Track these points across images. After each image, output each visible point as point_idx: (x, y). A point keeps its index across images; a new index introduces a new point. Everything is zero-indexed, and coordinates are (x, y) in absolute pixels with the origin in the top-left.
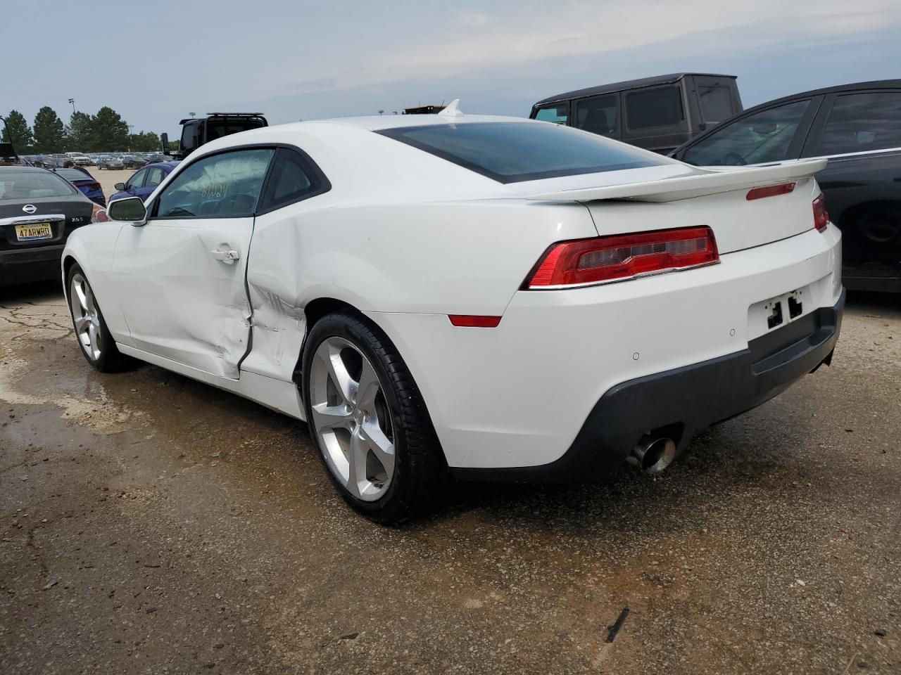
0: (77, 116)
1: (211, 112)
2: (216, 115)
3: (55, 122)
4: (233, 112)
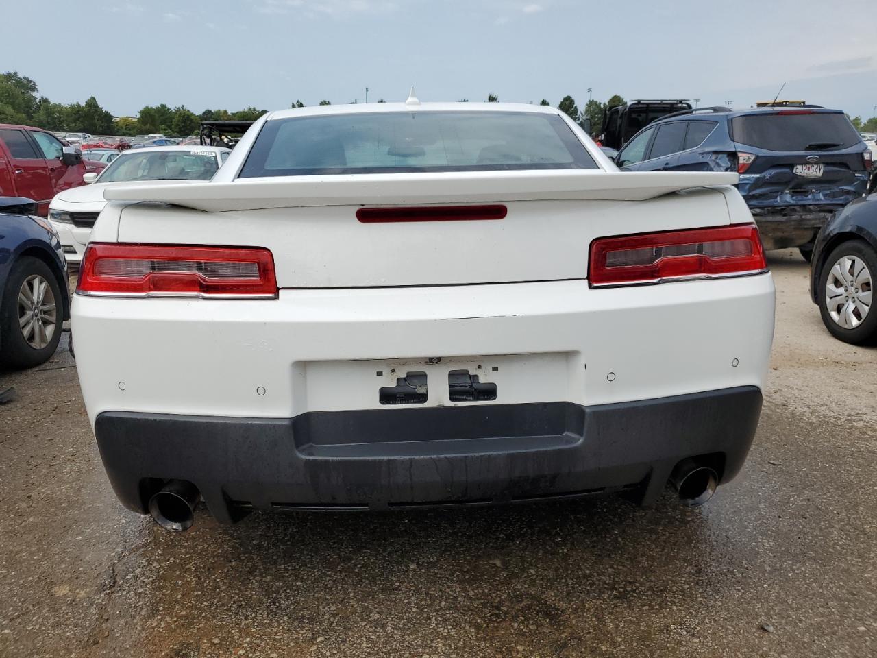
0: (591, 103)
1: (634, 99)
2: (639, 102)
3: (573, 109)
4: (672, 99)
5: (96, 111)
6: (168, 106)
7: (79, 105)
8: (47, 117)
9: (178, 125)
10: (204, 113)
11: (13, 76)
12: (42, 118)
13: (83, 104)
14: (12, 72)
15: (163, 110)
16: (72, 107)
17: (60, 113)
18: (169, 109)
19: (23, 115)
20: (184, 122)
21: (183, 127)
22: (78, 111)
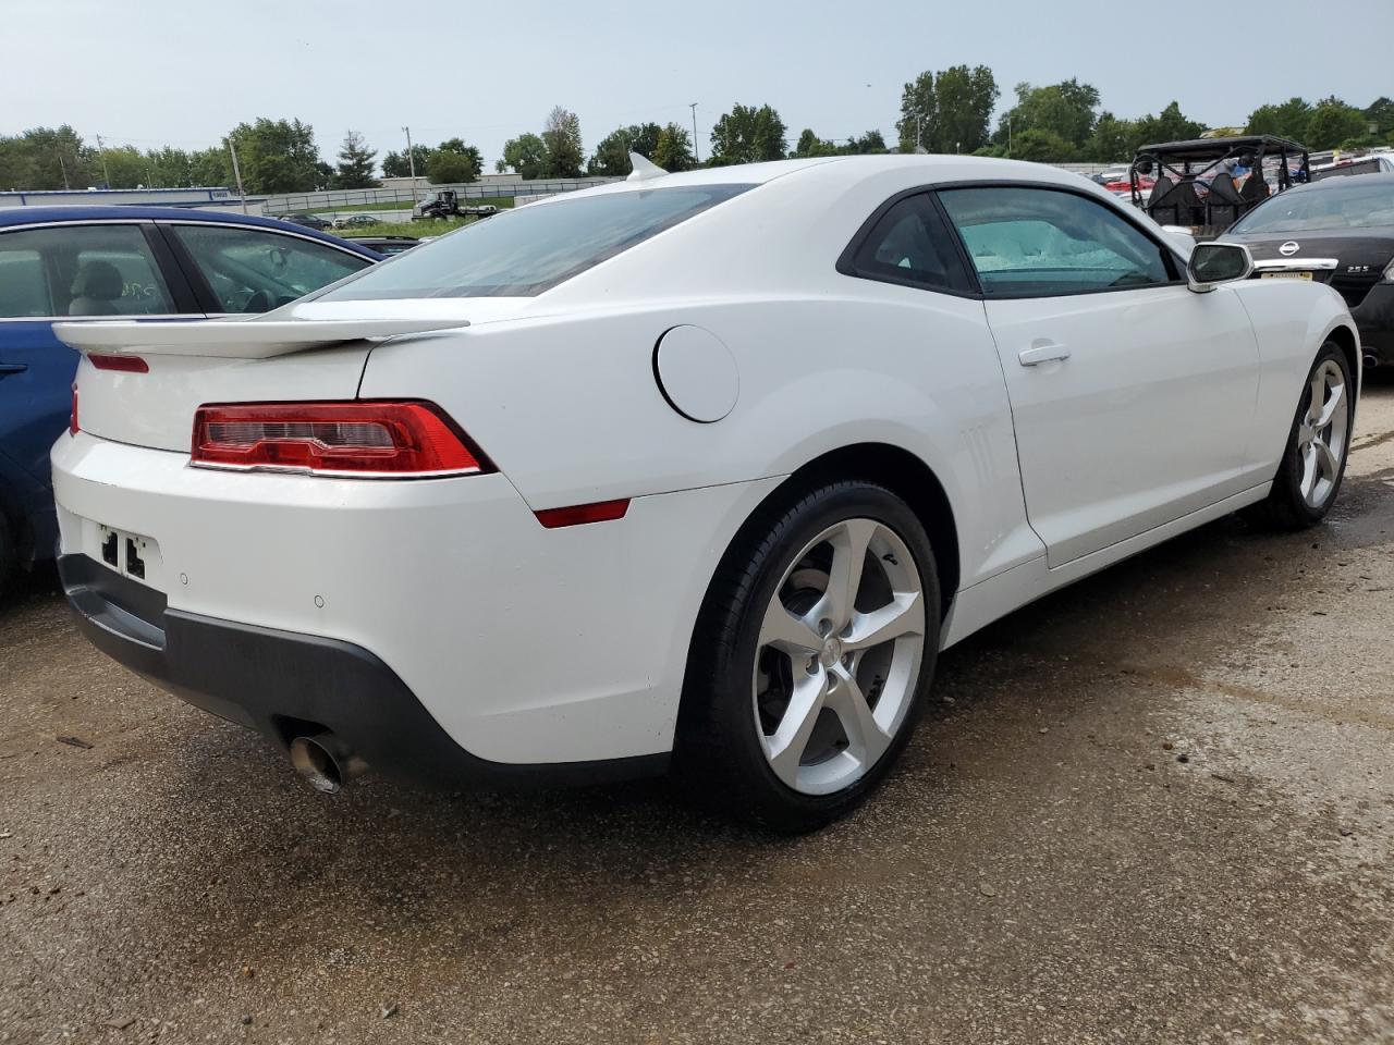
5: (1175, 125)
6: (1305, 100)
7: (1150, 118)
8: (1104, 142)
9: (1315, 133)
10: (1375, 106)
11: (1070, 86)
12: (1095, 145)
13: (1157, 116)
14: (1070, 80)
15: (1295, 109)
16: (1141, 124)
17: (1122, 133)
18: (1305, 106)
19: (1072, 143)
20: (1327, 127)
21: (1324, 135)
22: (1149, 128)
